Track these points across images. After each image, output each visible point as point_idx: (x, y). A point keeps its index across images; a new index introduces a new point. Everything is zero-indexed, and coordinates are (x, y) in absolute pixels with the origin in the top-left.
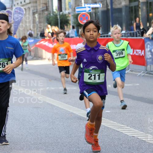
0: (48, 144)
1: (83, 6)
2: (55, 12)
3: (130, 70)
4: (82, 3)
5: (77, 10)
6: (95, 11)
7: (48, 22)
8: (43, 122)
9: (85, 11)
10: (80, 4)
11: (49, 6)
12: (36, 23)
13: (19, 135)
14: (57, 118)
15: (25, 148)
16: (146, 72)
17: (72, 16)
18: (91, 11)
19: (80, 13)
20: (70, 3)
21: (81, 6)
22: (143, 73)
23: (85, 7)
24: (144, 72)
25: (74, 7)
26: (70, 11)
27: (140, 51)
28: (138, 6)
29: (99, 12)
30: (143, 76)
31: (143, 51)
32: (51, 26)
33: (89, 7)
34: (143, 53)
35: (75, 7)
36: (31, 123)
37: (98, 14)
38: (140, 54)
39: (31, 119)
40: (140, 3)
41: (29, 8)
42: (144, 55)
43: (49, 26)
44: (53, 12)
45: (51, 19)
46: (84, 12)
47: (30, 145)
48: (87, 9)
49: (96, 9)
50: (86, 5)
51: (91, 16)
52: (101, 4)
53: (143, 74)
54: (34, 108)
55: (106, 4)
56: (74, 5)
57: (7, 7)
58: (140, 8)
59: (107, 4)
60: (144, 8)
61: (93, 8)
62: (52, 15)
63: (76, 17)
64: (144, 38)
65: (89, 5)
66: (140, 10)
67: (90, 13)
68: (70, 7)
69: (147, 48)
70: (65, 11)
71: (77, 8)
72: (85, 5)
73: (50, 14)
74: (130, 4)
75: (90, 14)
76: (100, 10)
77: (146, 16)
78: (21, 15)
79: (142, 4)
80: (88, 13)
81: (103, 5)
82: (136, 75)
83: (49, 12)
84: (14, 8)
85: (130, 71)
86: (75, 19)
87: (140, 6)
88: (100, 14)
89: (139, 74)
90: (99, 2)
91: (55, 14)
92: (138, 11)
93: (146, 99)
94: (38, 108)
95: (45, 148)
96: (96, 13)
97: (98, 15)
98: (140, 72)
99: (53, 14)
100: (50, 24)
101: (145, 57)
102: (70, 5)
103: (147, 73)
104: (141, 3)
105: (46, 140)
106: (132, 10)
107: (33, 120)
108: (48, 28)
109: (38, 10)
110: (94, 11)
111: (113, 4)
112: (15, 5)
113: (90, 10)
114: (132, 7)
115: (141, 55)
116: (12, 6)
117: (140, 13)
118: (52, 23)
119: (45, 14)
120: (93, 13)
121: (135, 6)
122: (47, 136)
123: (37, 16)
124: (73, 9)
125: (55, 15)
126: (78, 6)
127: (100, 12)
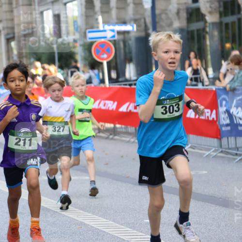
1: (101, 28)
3: (189, 146)
4: (98, 23)
5: (90, 35)
6: (124, 38)
7: (35, 56)
9: (106, 37)
10: (95, 25)
12: (13, 58)
14: (54, 233)
16: (221, 150)
17: (81, 45)
18: (116, 38)
19: (95, 42)
20: (76, 23)
21: (98, 27)
22: (213, 151)
23: (105, 31)
24: (215, 150)
25: (83, 30)
26: (77, 36)
27: (208, 112)
28: (204, 30)
29: (130, 39)
30: (215, 156)
31: (214, 111)
33: (113, 31)
34: (214, 116)
35: (86, 29)
37: (130, 42)
38: (208, 117)
40: (208, 24)
42: (215, 119)
46: (103, 40)
48: (109, 35)
49: (126, 35)
50: (107, 27)
51: (117, 46)
52: (135, 26)
53: (214, 154)
55: (143, 25)
56: (84, 27)
58: (207, 33)
59: (146, 26)
60: (216, 33)
61: (119, 33)
63: (88, 47)
64: (216, 89)
65: (112, 27)
66: (207, 37)
67: (115, 41)
68: (77, 29)
69: (221, 106)
70: (67, 37)
71: (89, 32)
72: (104, 27)
74: (188, 26)
75: (115, 43)
76: (133, 36)
77: (220, 48)
79: (211, 26)
80: (110, 41)
81: (138, 26)
82: (201, 155)
85: (191, 147)
86: (87, 52)
87: (208, 29)
88: (132, 43)
89: (207, 153)
90: (130, 23)
92: (204, 38)
93: (221, 198)
96: (125, 42)
97: (129, 44)
98: (209, 150)
101: (217, 123)
102: (76, 26)
103: (222, 152)
104: (210, 24)
106: (192, 38)
108: (36, 68)
109: (16, 35)
110: (121, 37)
111: (158, 25)
113: (114, 36)
114: (192, 32)
115: (211, 119)
117: (208, 43)
118: (43, 59)
120: (119, 41)
121: (198, 30)
123: (15, 44)
124: (83, 34)
126: (92, 28)
127: (133, 39)
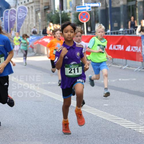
0: (49, 136)
1: (83, 5)
2: (57, 11)
3: (127, 66)
4: (82, 3)
5: (78, 9)
6: (95, 10)
7: (50, 20)
8: (45, 115)
9: (85, 10)
10: (80, 4)
11: (51, 5)
12: (39, 21)
13: (21, 127)
14: (58, 111)
15: (27, 139)
16: (143, 68)
17: (73, 14)
18: (91, 10)
19: (80, 12)
23: (85, 7)
24: (140, 68)
25: (74, 6)
26: (71, 10)
27: (137, 48)
28: (135, 5)
31: (140, 48)
32: (53, 24)
35: (76, 6)
36: (33, 116)
38: (137, 51)
39: (34, 112)
40: (137, 2)
41: (32, 7)
42: (140, 52)
43: (51, 24)
44: (55, 11)
45: (53, 17)
47: (32, 136)
48: (87, 8)
49: (96, 8)
50: (86, 5)
53: (140, 70)
54: (36, 101)
57: (11, 6)
58: (137, 7)
59: (106, 4)
60: (141, 7)
61: (92, 7)
62: (53, 13)
63: (77, 15)
64: (141, 36)
65: (89, 5)
66: (137, 9)
68: (71, 6)
70: (66, 10)
73: (52, 13)
74: (127, 4)
75: (90, 13)
76: (99, 9)
78: (24, 14)
79: (139, 4)
80: (88, 12)
81: (102, 4)
82: (133, 70)
83: (51, 11)
84: (18, 7)
86: (76, 17)
87: (137, 5)
88: (99, 13)
91: (56, 12)
94: (40, 101)
95: (46, 139)
96: (95, 12)
97: (97, 13)
98: (137, 68)
99: (55, 13)
100: (52, 22)
101: (141, 54)
102: (71, 4)
105: (47, 132)
106: (129, 10)
107: (35, 113)
108: (50, 26)
109: (41, 9)
112: (19, 4)
116: (16, 5)
118: (54, 21)
119: (47, 12)
120: (92, 12)
122: (48, 128)
123: (40, 14)
124: (74, 8)
125: (56, 14)
127: (99, 11)
